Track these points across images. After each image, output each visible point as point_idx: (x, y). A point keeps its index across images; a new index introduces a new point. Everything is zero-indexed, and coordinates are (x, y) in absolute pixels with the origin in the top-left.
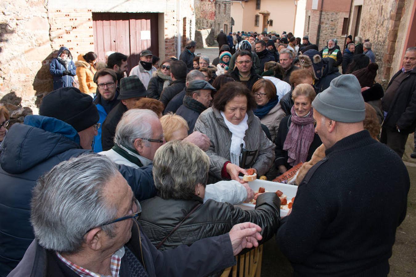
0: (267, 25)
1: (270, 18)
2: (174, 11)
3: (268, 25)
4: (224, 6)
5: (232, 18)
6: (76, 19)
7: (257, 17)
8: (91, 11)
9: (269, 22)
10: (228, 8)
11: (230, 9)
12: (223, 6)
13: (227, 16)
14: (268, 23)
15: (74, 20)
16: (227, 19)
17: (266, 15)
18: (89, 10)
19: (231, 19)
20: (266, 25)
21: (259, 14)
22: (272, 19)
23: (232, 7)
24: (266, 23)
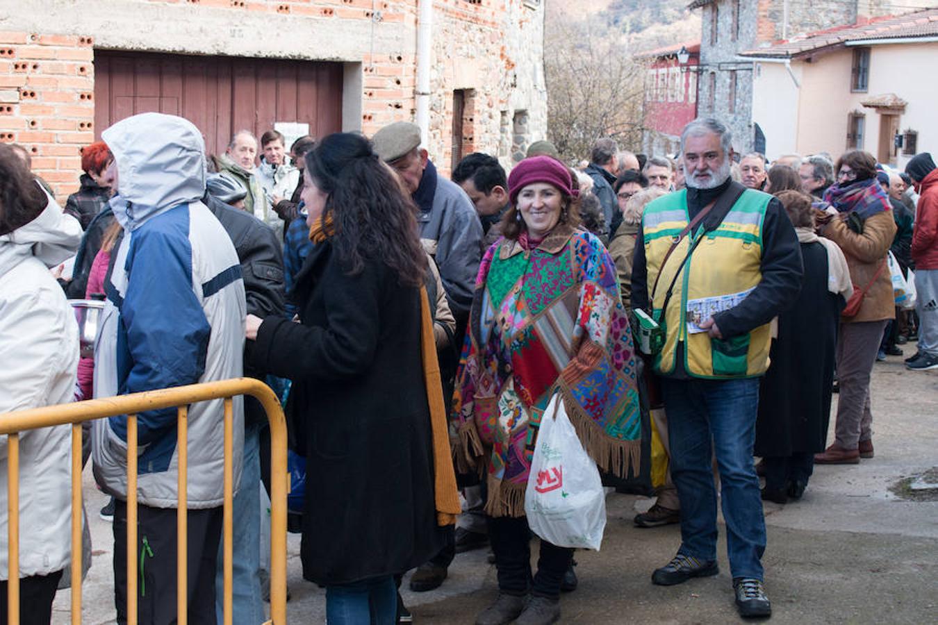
0: (896, 155)
1: (904, 124)
2: (400, 58)
3: (900, 151)
4: (728, 81)
5: (756, 126)
6: (35, 67)
7: (856, 119)
8: (89, 41)
9: (904, 141)
10: (744, 88)
11: (750, 92)
12: (724, 78)
13: (739, 118)
14: (901, 145)
15: (30, 68)
16: (739, 132)
17: (889, 113)
18: (83, 40)
19: (753, 129)
20: (892, 152)
21: (863, 110)
22: (914, 128)
23: (757, 82)
24: (893, 144)
